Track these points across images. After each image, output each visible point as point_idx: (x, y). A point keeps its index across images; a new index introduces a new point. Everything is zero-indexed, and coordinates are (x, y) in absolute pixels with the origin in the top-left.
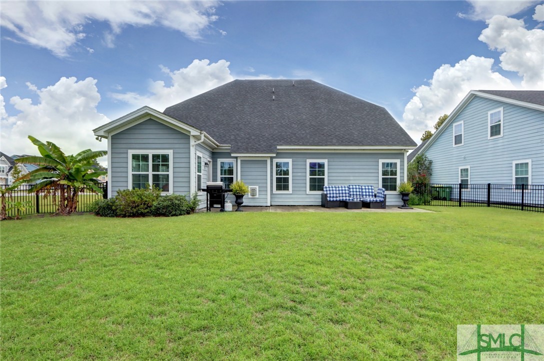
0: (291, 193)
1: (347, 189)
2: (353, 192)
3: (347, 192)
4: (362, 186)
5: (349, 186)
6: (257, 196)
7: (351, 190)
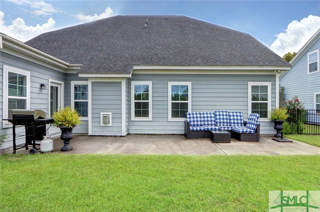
0: (151, 120)
1: (212, 115)
2: (220, 119)
3: (213, 119)
4: (229, 112)
5: (216, 112)
6: (110, 124)
7: (218, 117)
